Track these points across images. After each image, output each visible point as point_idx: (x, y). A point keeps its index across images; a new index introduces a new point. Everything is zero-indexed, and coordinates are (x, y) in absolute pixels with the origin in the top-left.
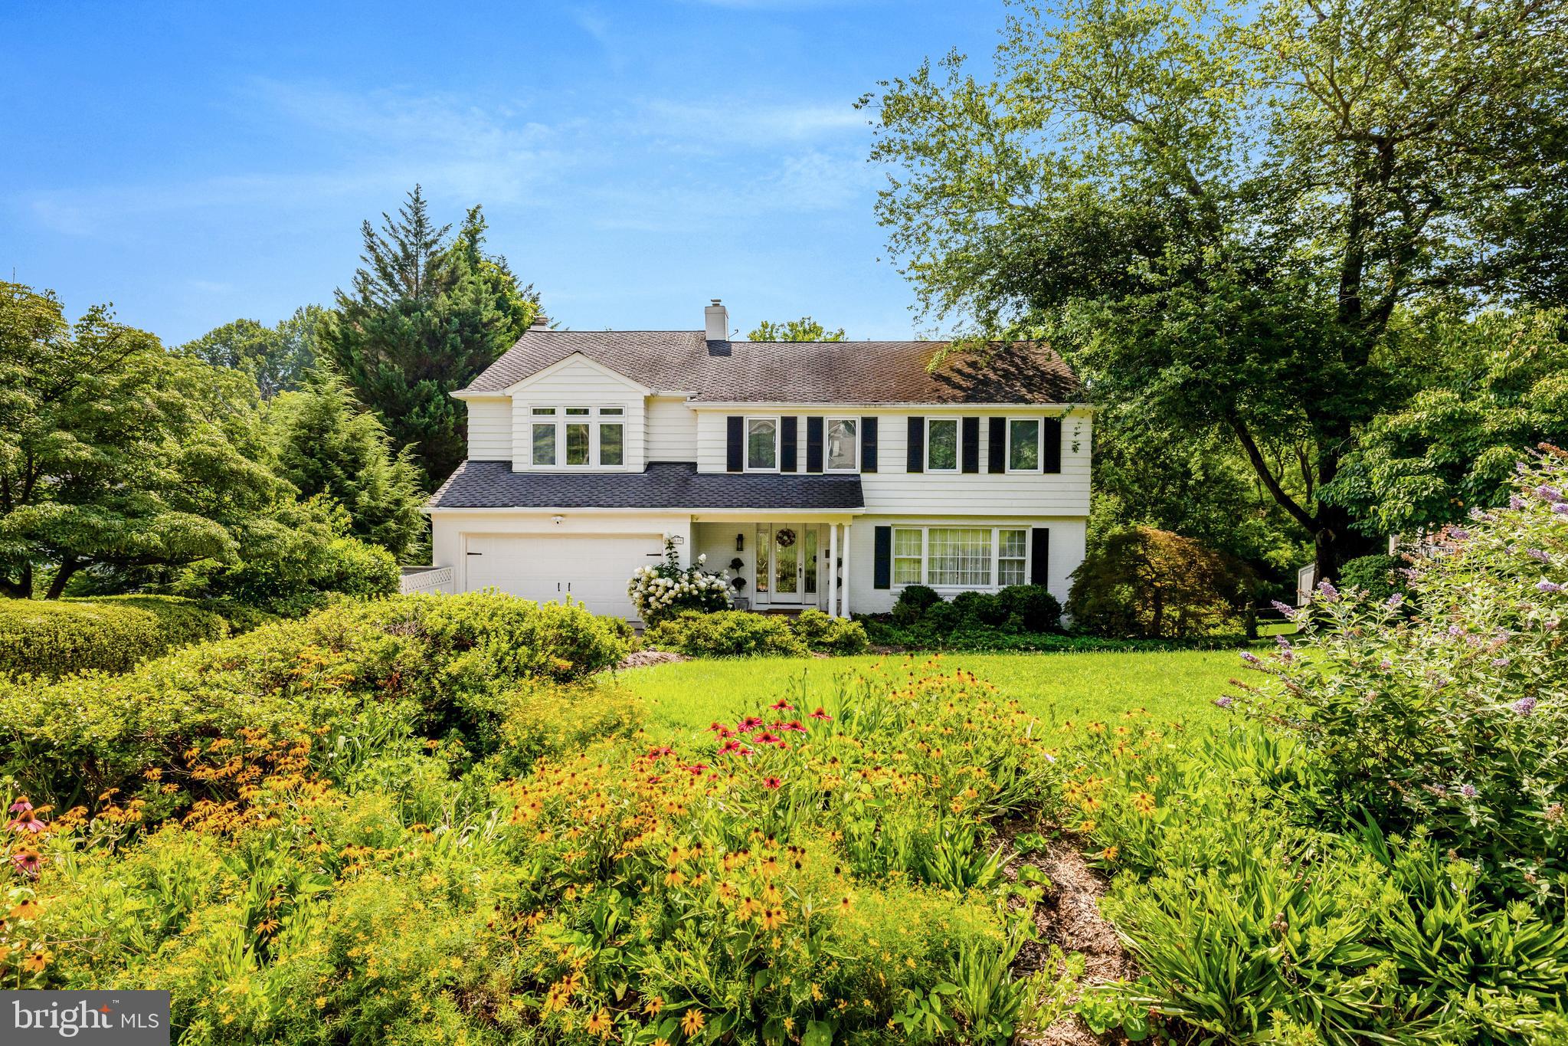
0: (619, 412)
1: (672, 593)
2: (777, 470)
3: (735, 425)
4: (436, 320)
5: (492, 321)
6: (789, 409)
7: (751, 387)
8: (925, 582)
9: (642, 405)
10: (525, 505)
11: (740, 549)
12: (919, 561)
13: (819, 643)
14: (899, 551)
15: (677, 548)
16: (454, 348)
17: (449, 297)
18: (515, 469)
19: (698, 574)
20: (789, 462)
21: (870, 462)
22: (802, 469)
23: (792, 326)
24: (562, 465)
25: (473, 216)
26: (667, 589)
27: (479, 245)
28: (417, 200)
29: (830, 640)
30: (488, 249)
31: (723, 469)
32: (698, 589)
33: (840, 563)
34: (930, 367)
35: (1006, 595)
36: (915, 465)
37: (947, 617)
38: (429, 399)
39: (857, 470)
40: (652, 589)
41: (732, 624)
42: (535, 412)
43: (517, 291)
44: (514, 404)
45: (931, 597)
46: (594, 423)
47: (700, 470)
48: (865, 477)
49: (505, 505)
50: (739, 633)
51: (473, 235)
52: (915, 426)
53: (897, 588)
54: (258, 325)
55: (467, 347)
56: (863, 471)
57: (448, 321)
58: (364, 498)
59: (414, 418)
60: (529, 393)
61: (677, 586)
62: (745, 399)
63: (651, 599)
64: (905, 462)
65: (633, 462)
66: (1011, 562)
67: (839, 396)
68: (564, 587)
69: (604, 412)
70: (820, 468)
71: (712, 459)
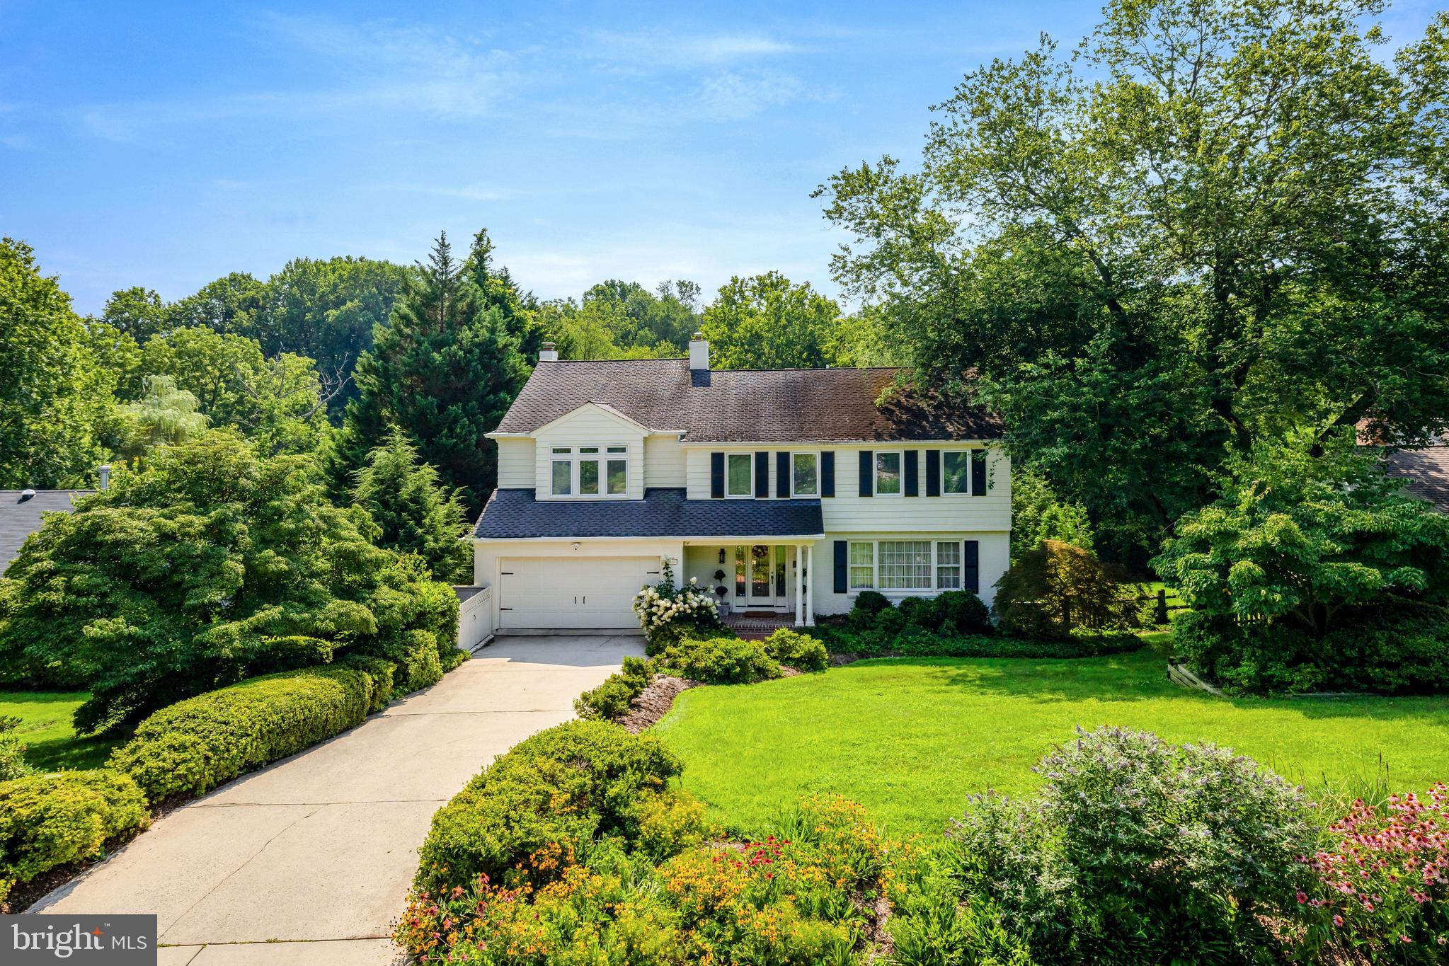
0: (623, 450)
1: (671, 613)
2: (752, 496)
3: (717, 459)
4: (461, 353)
5: (506, 346)
6: (762, 447)
7: (731, 424)
8: (876, 588)
9: (641, 444)
10: (550, 535)
11: (722, 561)
12: (871, 569)
13: (789, 659)
14: (854, 561)
15: (672, 568)
16: (476, 374)
17: (471, 329)
18: (538, 498)
19: (690, 595)
20: (762, 489)
21: (829, 490)
22: (773, 495)
23: (760, 279)
24: (576, 495)
25: (480, 239)
26: (667, 609)
27: (486, 263)
28: (443, 245)
29: (797, 656)
30: (494, 266)
31: (708, 496)
32: (691, 608)
33: (805, 573)
34: (878, 401)
35: (943, 600)
36: (865, 490)
37: (893, 621)
38: (456, 420)
39: (818, 495)
40: (654, 609)
41: (721, 653)
42: (555, 451)
43: (519, 300)
44: (538, 445)
45: (882, 602)
46: (603, 459)
47: (689, 497)
48: (825, 501)
49: (534, 536)
50: (727, 661)
51: (481, 255)
52: (865, 458)
53: (853, 593)
54: (249, 277)
55: (486, 372)
56: (823, 496)
57: (470, 351)
58: (430, 544)
59: (445, 440)
60: (548, 436)
61: (674, 606)
62: (726, 439)
63: (654, 618)
64: (857, 488)
65: (633, 491)
66: (948, 569)
67: (802, 434)
68: (580, 600)
69: (610, 450)
70: (787, 494)
71: (700, 489)
